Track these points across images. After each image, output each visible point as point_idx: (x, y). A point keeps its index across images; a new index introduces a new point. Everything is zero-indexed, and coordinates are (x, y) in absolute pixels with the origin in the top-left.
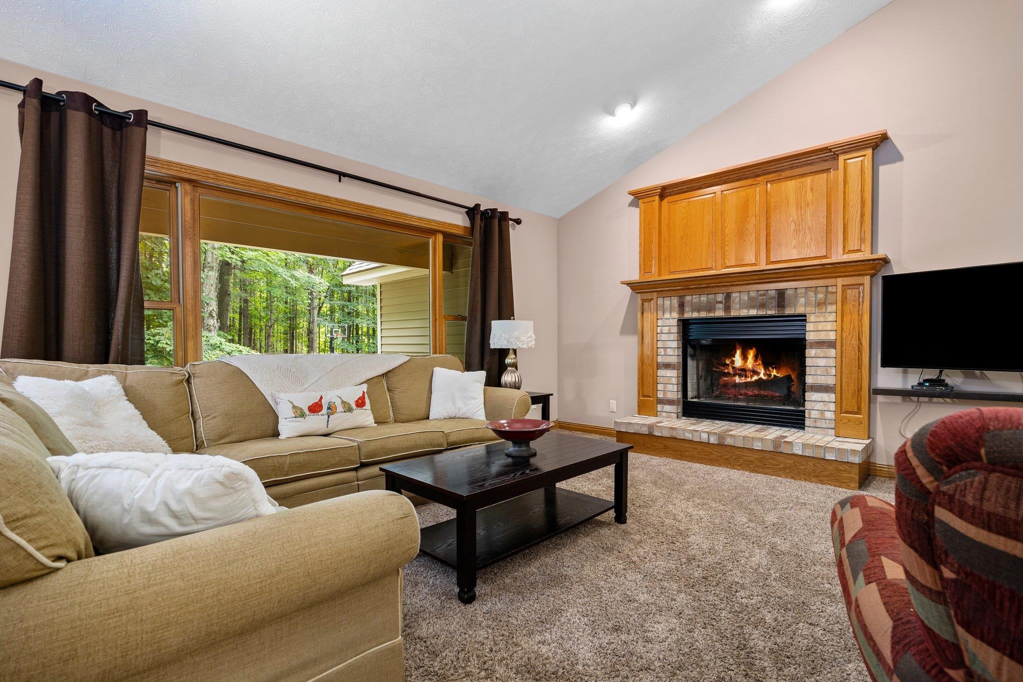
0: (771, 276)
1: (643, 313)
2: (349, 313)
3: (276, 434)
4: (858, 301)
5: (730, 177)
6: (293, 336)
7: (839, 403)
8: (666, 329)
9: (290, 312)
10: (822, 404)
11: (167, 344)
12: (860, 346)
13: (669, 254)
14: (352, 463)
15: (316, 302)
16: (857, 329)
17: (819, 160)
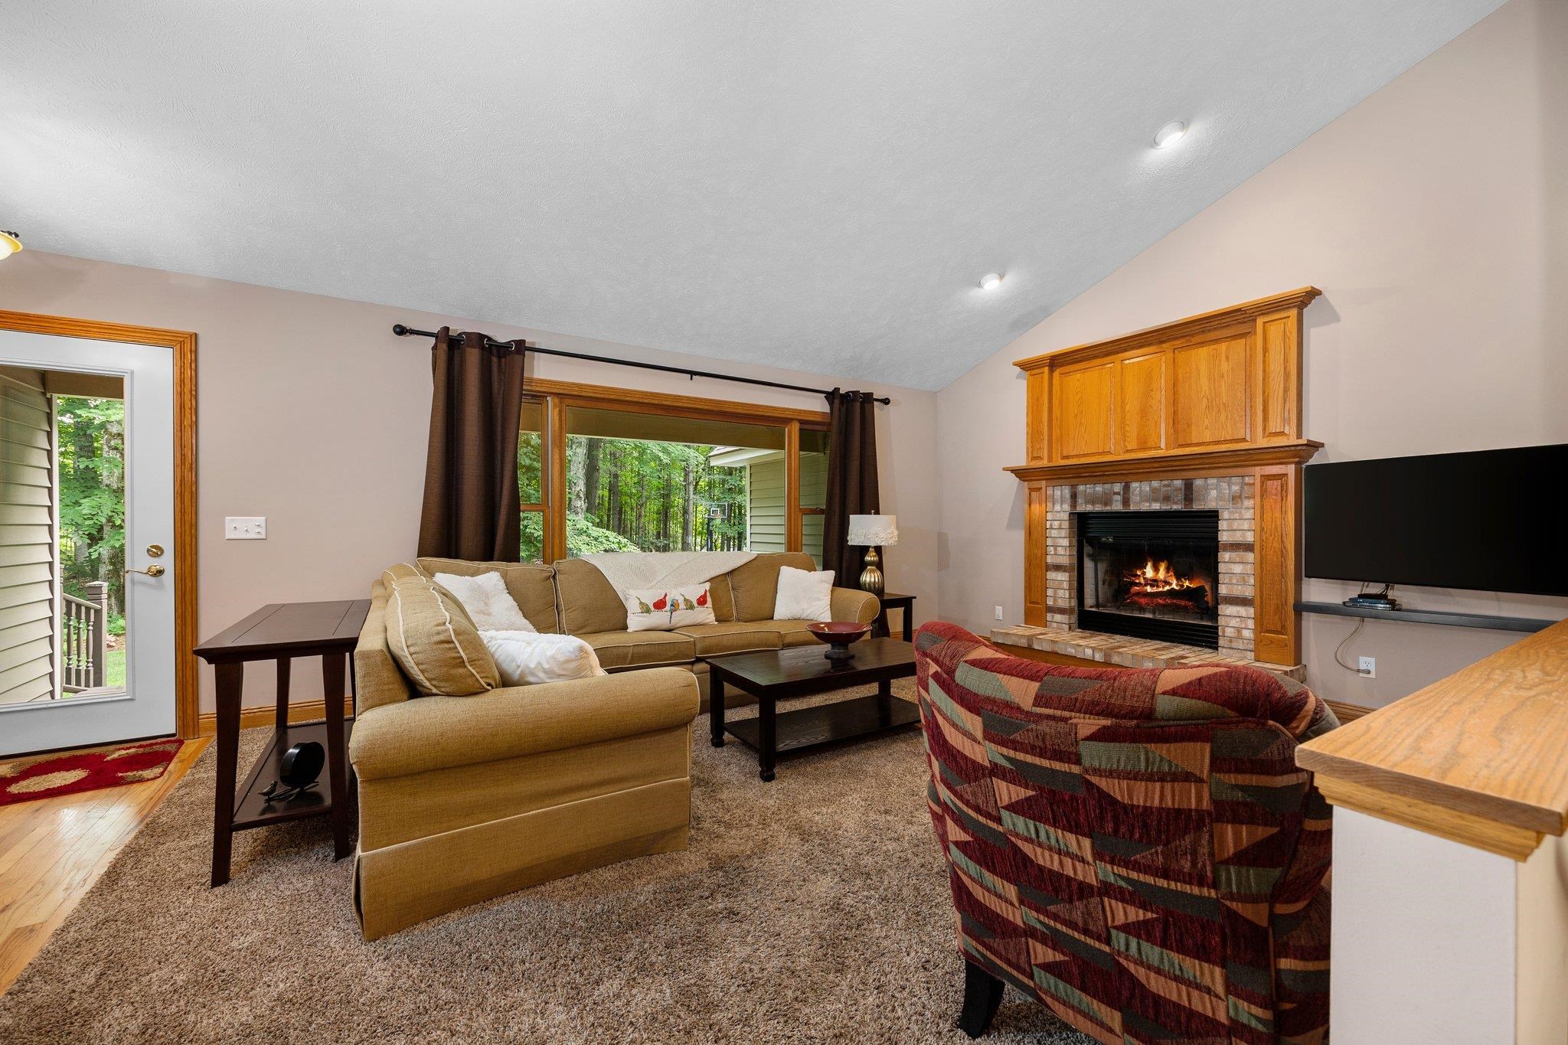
0: (1174, 464)
1: (1030, 505)
2: (730, 489)
3: (625, 628)
4: (1280, 496)
5: (1131, 344)
6: (666, 517)
7: (1259, 619)
8: (1056, 524)
9: (663, 488)
10: (1238, 619)
11: (535, 529)
12: (1284, 550)
13: (1061, 435)
14: (688, 657)
15: (691, 476)
16: (1279, 529)
17: (1234, 322)
